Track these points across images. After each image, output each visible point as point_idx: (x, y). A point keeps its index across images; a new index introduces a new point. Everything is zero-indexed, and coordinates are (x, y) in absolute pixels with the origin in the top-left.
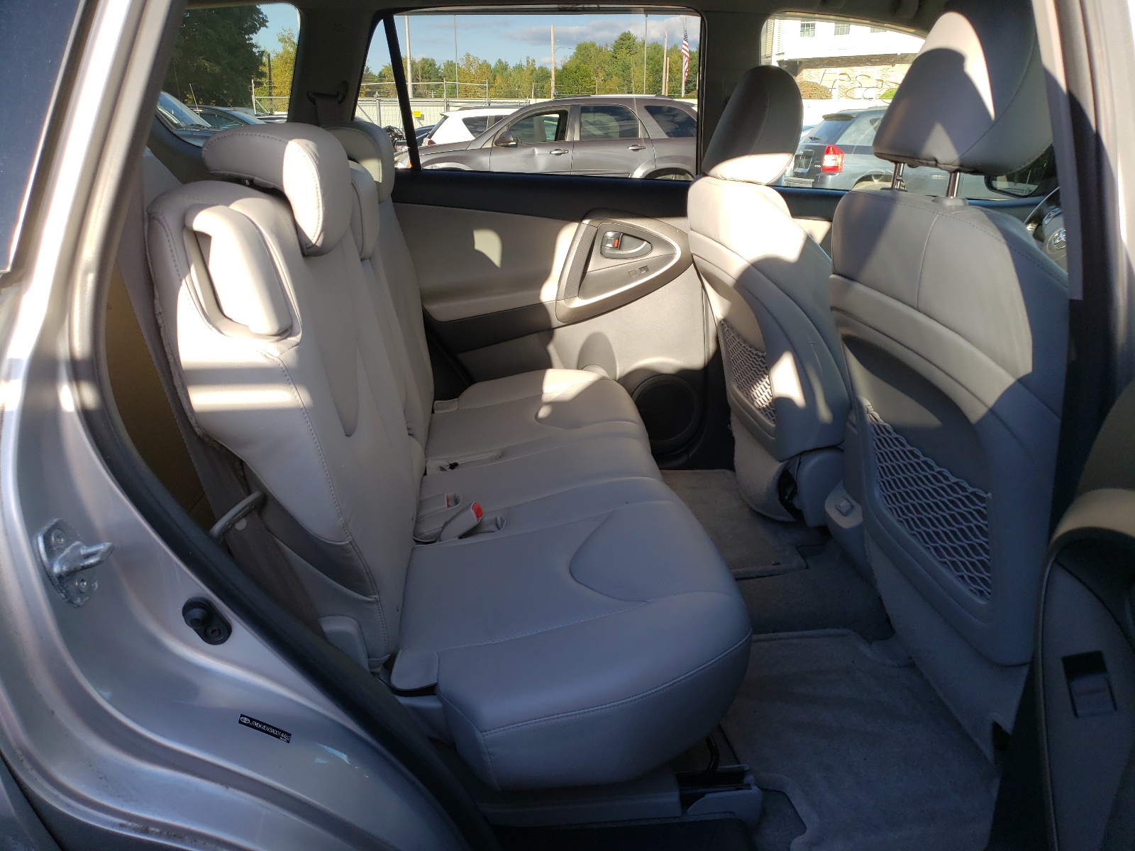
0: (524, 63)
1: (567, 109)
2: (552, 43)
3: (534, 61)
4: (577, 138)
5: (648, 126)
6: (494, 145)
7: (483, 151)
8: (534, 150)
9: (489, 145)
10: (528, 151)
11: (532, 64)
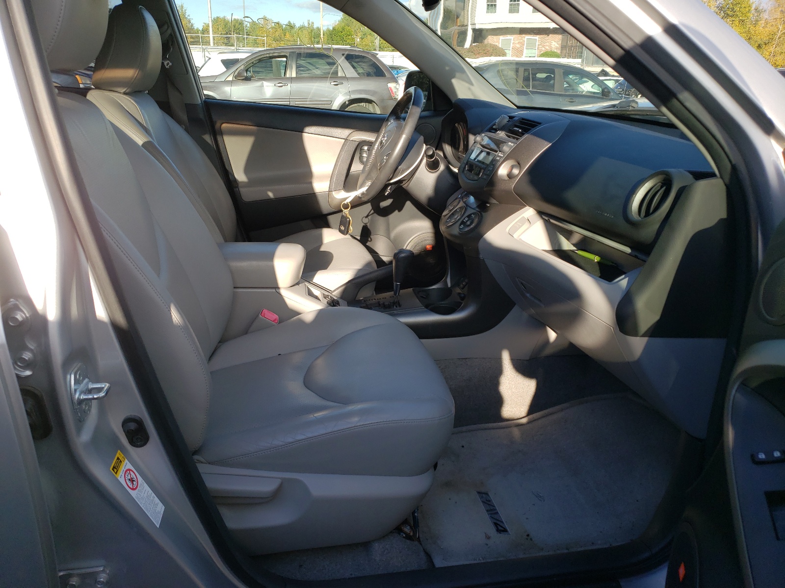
0: (306, 25)
1: (287, 55)
2: (321, 10)
3: (313, 23)
4: (294, 75)
5: (345, 68)
6: (234, 79)
7: (226, 82)
8: (263, 83)
9: (230, 78)
10: (259, 84)
11: (312, 25)
